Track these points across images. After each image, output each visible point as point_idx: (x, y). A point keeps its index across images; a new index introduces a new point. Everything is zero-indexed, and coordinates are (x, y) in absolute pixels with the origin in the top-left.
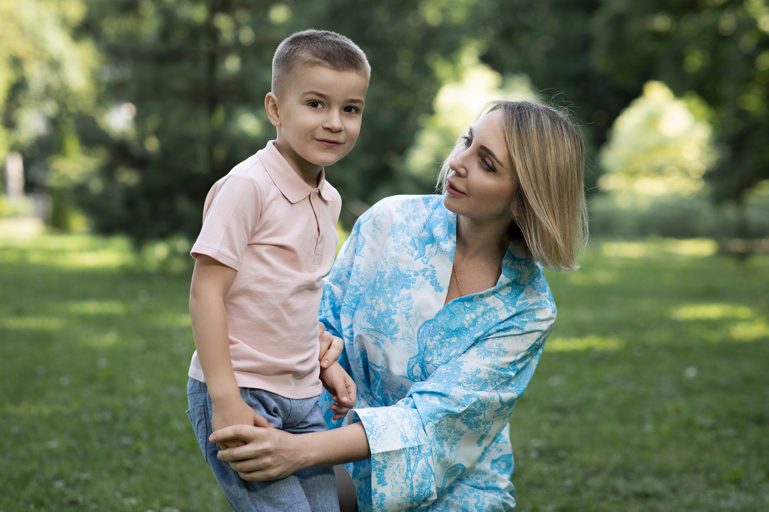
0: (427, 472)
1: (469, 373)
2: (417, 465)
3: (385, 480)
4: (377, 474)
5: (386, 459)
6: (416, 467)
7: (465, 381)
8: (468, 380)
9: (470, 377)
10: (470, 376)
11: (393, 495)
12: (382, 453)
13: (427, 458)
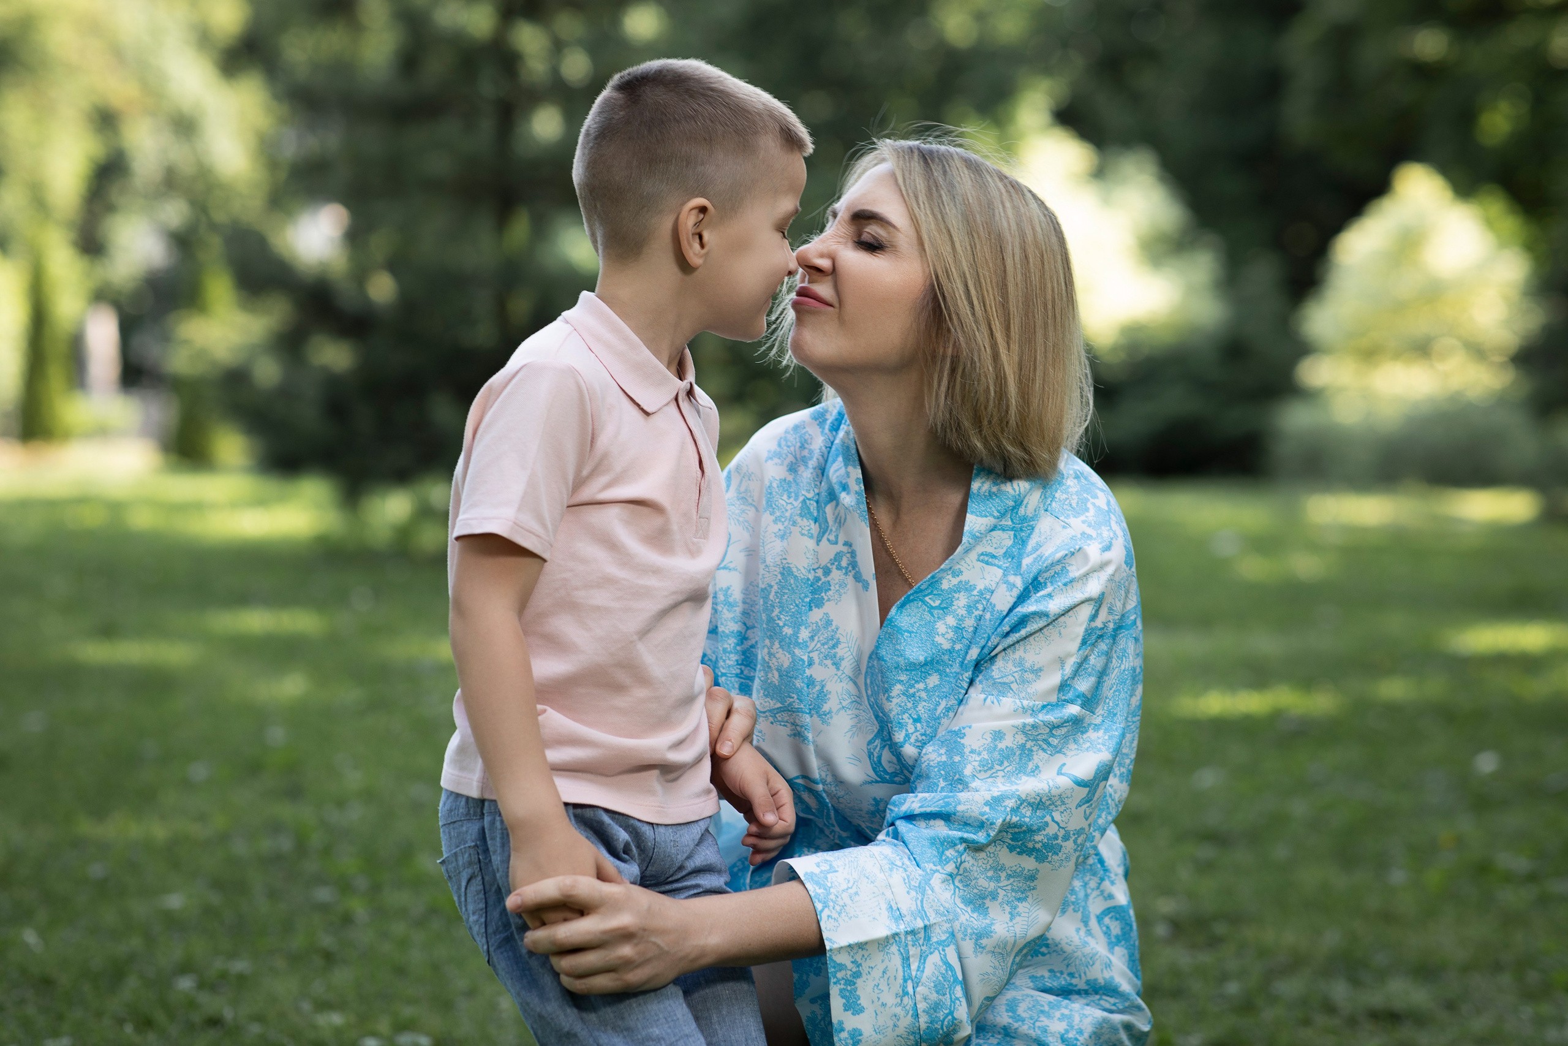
0: (945, 981)
1: (981, 749)
2: (924, 967)
3: (858, 1002)
4: (841, 991)
5: (858, 958)
6: (923, 971)
7: (979, 768)
8: (985, 763)
9: (986, 757)
10: (985, 755)
11: (877, 1031)
12: (850, 946)
13: (944, 950)
